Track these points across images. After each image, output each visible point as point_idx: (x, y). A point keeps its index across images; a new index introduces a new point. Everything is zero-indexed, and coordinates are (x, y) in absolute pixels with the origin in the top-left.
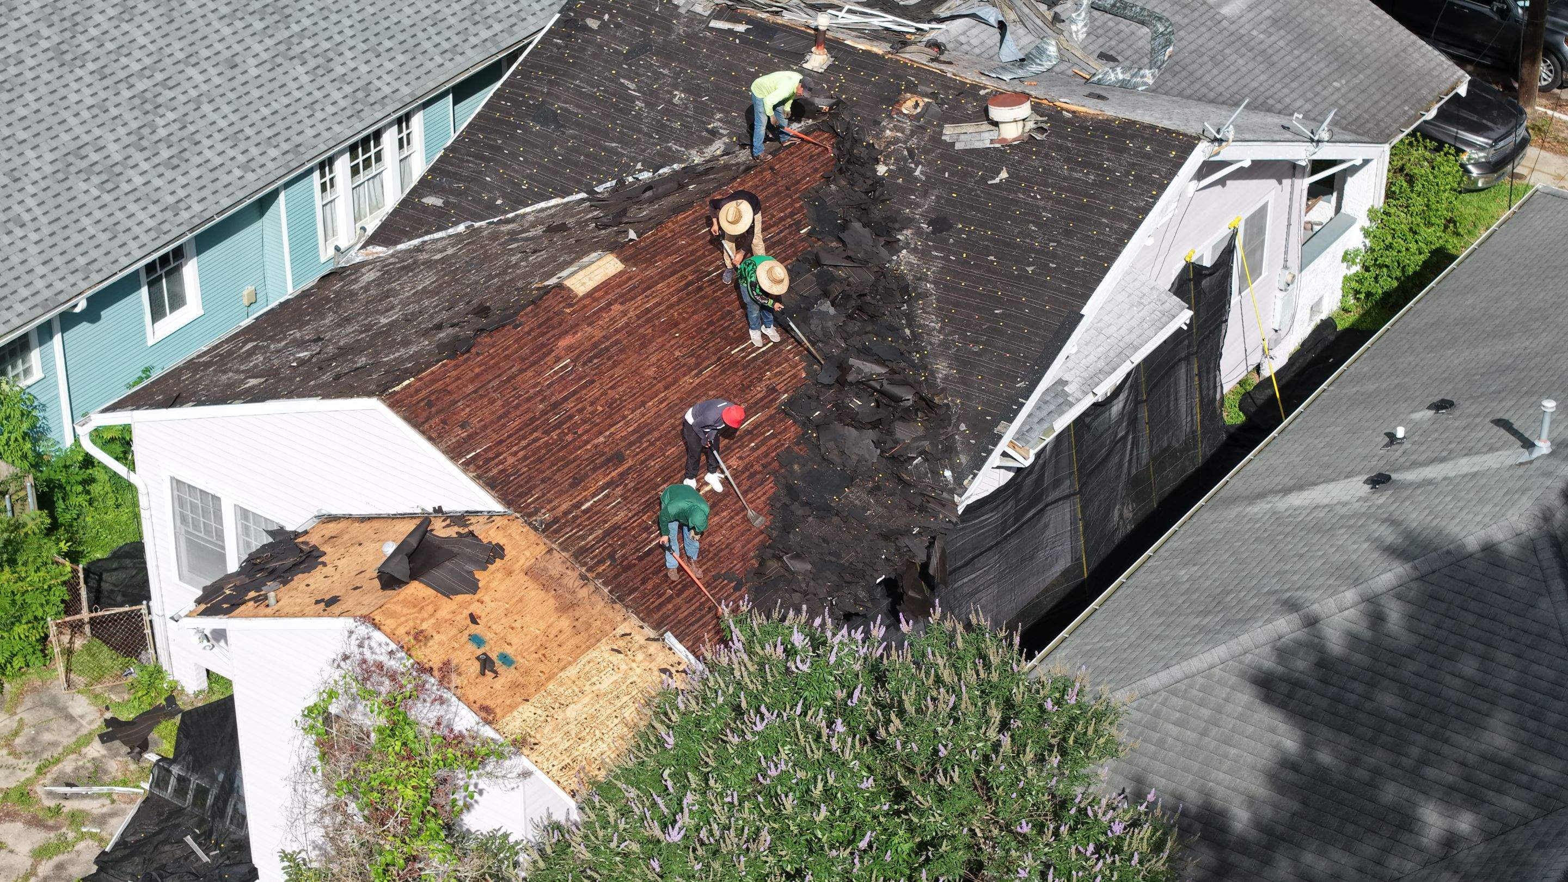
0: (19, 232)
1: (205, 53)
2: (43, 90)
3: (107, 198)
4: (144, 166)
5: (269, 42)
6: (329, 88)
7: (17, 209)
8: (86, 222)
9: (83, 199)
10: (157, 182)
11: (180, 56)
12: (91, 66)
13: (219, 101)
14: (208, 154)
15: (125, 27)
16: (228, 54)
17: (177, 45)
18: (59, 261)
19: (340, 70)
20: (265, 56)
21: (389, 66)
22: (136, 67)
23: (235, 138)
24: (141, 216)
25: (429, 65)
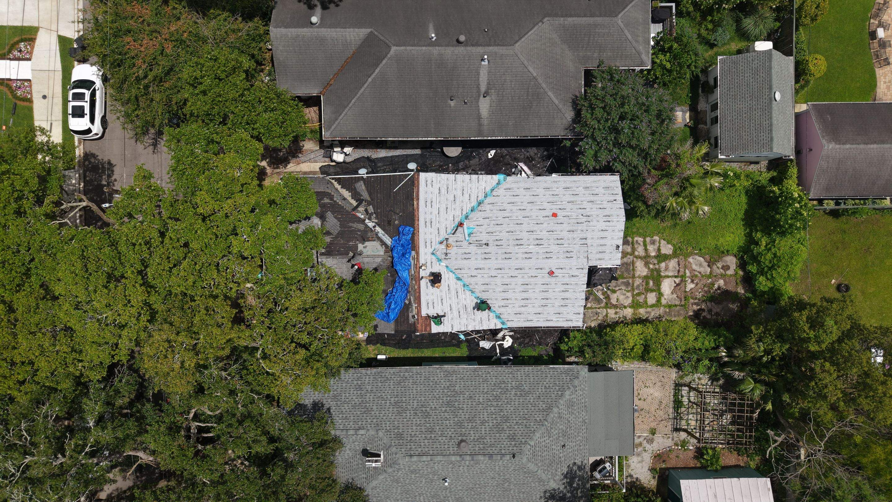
0: (547, 385)
1: (474, 403)
2: (517, 414)
3: (523, 383)
4: (510, 385)
5: (458, 398)
6: (454, 380)
7: (544, 390)
8: (532, 380)
9: (528, 385)
10: (510, 380)
11: (481, 406)
12: (502, 414)
13: (481, 390)
14: (494, 380)
15: (487, 419)
16: (470, 401)
17: (479, 409)
18: (544, 375)
19: (448, 383)
20: (462, 396)
21: (436, 379)
22: (492, 408)
23: (486, 381)
24: (519, 375)
25: (427, 373)
